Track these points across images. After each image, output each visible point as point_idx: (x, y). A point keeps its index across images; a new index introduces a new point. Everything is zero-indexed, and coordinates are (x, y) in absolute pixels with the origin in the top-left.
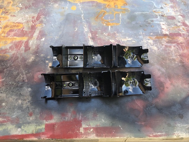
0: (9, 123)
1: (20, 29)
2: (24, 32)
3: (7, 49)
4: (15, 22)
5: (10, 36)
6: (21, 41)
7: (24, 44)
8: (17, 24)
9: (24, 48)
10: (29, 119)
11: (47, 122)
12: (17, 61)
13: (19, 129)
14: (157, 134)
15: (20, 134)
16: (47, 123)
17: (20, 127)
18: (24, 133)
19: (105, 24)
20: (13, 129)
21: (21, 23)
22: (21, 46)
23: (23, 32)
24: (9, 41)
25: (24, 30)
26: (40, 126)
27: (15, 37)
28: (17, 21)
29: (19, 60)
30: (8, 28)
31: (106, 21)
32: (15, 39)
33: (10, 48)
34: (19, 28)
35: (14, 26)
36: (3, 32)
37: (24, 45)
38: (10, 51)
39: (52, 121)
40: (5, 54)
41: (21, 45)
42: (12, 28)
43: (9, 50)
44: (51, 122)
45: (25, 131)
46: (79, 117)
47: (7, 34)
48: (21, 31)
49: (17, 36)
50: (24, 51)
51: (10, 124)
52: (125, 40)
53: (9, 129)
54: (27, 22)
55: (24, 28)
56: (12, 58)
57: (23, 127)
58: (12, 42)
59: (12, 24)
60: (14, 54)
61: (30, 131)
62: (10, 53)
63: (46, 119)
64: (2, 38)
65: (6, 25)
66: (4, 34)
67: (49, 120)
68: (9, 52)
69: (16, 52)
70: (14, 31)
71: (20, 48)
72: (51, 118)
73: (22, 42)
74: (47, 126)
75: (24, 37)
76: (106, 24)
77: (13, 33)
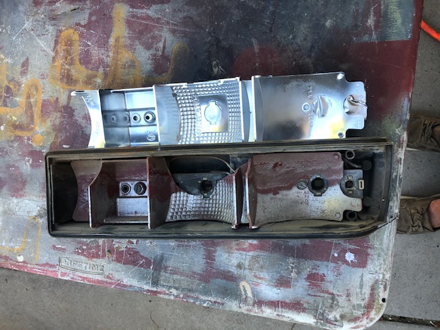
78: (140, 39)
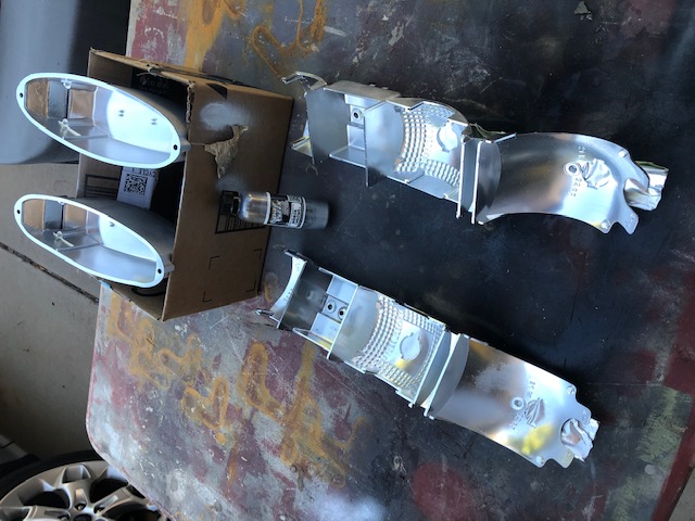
1: (270, 357)
2: (284, 345)
3: (337, 416)
4: (242, 362)
5: (292, 393)
6: (316, 366)
8: (251, 361)
11: (659, 376)
13: (649, 469)
15: (667, 472)
16: (662, 378)
18: (669, 461)
21: (249, 347)
23: (285, 349)
24: (309, 403)
26: (664, 405)
27: (298, 378)
28: (240, 357)
30: (258, 390)
31: (301, 39)
32: (303, 381)
33: (333, 405)
34: (265, 357)
35: (255, 370)
36: (271, 408)
38: (345, 409)
39: (664, 360)
40: (354, 427)
41: (331, 371)
42: (263, 379)
43: (340, 412)
44: (663, 365)
45: (665, 454)
46: (687, 260)
47: (282, 399)
48: (278, 354)
49: (295, 373)
51: (618, 490)
54: (248, 326)
55: (269, 343)
56: (371, 411)
58: (315, 395)
59: (247, 374)
60: (360, 402)
61: (671, 440)
62: (352, 412)
63: (646, 375)
66: (278, 407)
67: (653, 369)
68: (348, 413)
69: (353, 394)
72: (648, 360)
73: (322, 364)
75: (303, 351)
76: (315, 40)
77: (281, 381)
78: (325, 391)
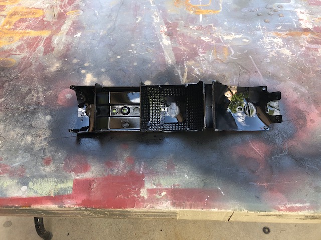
0: (5, 175)
1: (37, 18)
2: (45, 23)
3: (12, 51)
4: (31, 7)
5: (20, 30)
6: (38, 37)
7: (42, 43)
8: (32, 11)
9: (43, 49)
10: (44, 170)
11: (78, 176)
12: (28, 70)
13: (24, 188)
14: (294, 206)
15: (25, 196)
16: (77, 178)
17: (26, 184)
18: (32, 195)
19: (192, 12)
20: (13, 188)
21: (40, 9)
22: (37, 46)
23: (43, 24)
24: (17, 38)
25: (44, 19)
26: (63, 183)
27: (29, 31)
28: (33, 6)
29: (33, 68)
30: (17, 16)
31: (194, 7)
32: (28, 33)
33: (18, 48)
34: (37, 16)
35: (28, 14)
36: (8, 23)
37: (44, 44)
38: (17, 53)
39: (88, 176)
40: (8, 59)
41: (37, 44)
42: (24, 17)
43: (15, 51)
44: (85, 176)
45: (36, 192)
46: (140, 169)
47: (14, 26)
48: (39, 21)
49: (32, 29)
50: (42, 54)
51: (7, 178)
52: (230, 38)
53: (4, 187)
54: (51, 8)
55: (44, 17)
56: (20, 64)
57: (30, 184)
58: (21, 40)
59: (25, 11)
60: (24, 59)
61: (44, 192)
62: (17, 57)
63: (77, 172)
64: (5, 32)
65: (14, 12)
66: (10, 25)
67: (81, 173)
68: (15, 55)
69: (27, 55)
70: (26, 21)
71: (35, 48)
72: (86, 169)
73: (40, 40)
74: (77, 183)
75: (44, 31)
76: (195, 12)
77: (25, 24)
